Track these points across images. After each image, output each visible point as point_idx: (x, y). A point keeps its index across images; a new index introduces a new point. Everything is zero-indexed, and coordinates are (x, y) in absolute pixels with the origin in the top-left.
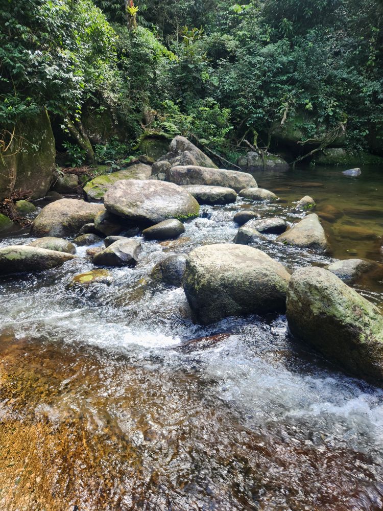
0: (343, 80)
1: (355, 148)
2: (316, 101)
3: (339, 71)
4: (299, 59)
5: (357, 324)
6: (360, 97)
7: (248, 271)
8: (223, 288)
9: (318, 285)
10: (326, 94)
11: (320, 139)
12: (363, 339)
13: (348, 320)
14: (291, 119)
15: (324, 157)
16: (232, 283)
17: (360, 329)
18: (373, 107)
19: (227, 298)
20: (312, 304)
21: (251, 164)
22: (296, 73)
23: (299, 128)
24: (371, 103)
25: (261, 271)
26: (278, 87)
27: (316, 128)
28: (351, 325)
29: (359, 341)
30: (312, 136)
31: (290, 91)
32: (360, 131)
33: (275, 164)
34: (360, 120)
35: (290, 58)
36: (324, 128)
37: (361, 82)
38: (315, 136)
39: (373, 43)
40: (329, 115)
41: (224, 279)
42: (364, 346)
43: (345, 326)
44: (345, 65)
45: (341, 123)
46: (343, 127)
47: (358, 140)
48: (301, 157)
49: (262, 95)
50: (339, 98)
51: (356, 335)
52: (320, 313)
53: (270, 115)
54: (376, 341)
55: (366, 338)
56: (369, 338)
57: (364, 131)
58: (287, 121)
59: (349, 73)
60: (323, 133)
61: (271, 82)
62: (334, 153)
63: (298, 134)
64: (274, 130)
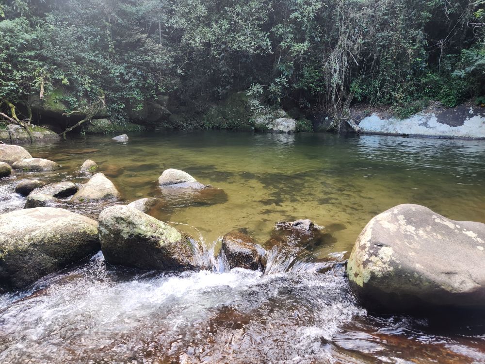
0: (92, 61)
1: (117, 118)
2: (71, 77)
3: (86, 53)
4: (43, 39)
5: (156, 234)
6: (110, 78)
7: (56, 226)
8: (33, 247)
9: (123, 216)
10: (79, 72)
11: (84, 111)
12: (162, 244)
13: (150, 234)
14: (50, 93)
15: (92, 126)
16: (42, 240)
17: (158, 237)
18: (123, 85)
19: (40, 255)
20: (121, 232)
21: (15, 137)
22: (43, 51)
23: (61, 101)
24: (120, 82)
25: (68, 223)
26: (27, 62)
27: (78, 101)
28: (152, 236)
29: (160, 245)
30: (76, 109)
31: (42, 66)
32: (118, 105)
33: (43, 136)
34: (116, 96)
35: (34, 36)
36: (85, 102)
37: (107, 64)
38: (79, 109)
39: (109, 35)
40: (86, 90)
41: (32, 239)
42: (163, 248)
43: (149, 239)
44: (90, 50)
45: (100, 97)
46: (103, 101)
47: (119, 112)
48: (70, 127)
49: (10, 68)
50: (93, 76)
51: (157, 243)
52: (129, 236)
53: (25, 88)
54: (170, 242)
55: (164, 242)
56: (166, 242)
57: (121, 105)
58: (45, 94)
59: (96, 56)
60: (86, 105)
61: (17, 57)
62: (100, 123)
63: (61, 107)
64: (32, 103)
